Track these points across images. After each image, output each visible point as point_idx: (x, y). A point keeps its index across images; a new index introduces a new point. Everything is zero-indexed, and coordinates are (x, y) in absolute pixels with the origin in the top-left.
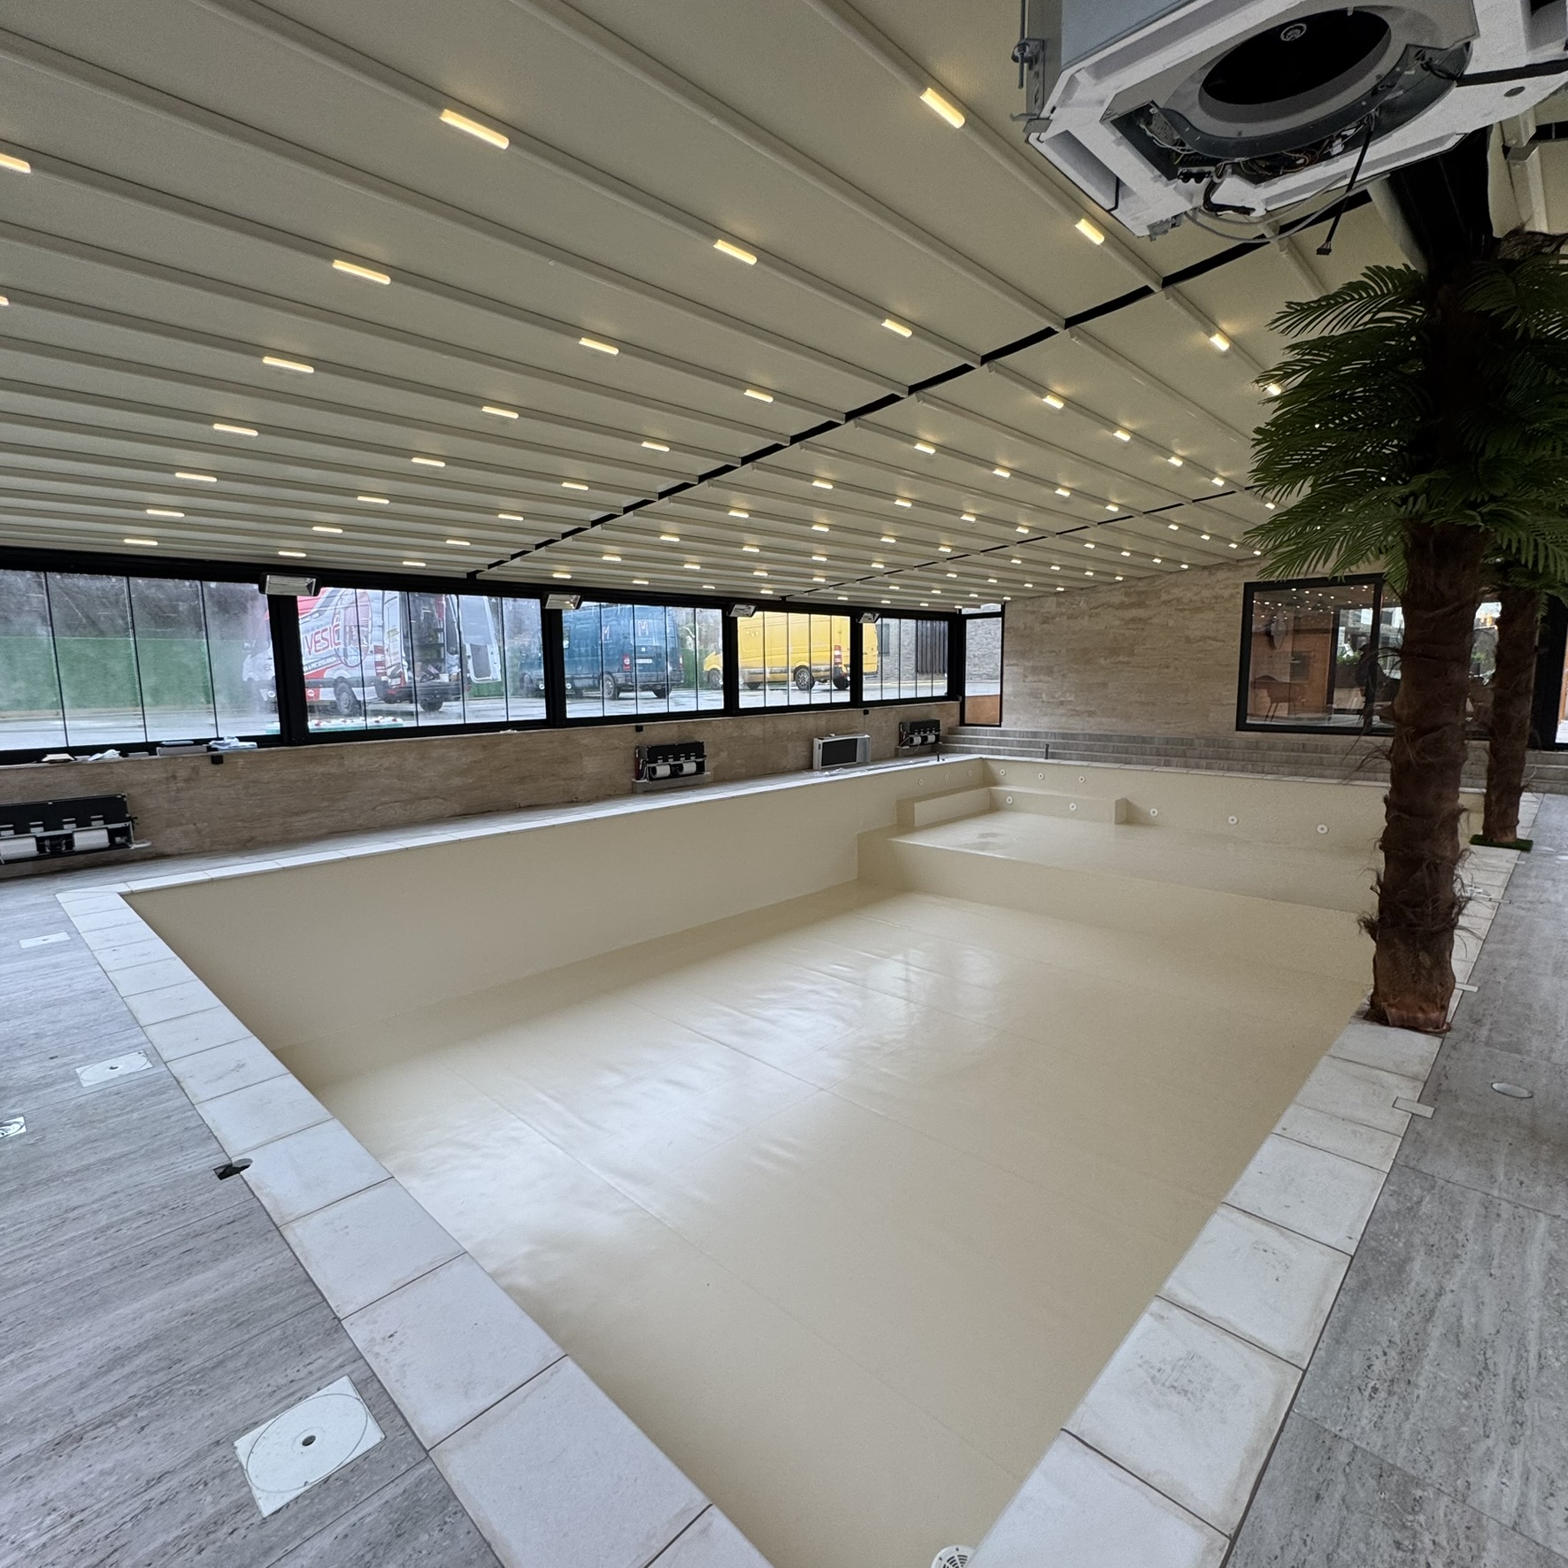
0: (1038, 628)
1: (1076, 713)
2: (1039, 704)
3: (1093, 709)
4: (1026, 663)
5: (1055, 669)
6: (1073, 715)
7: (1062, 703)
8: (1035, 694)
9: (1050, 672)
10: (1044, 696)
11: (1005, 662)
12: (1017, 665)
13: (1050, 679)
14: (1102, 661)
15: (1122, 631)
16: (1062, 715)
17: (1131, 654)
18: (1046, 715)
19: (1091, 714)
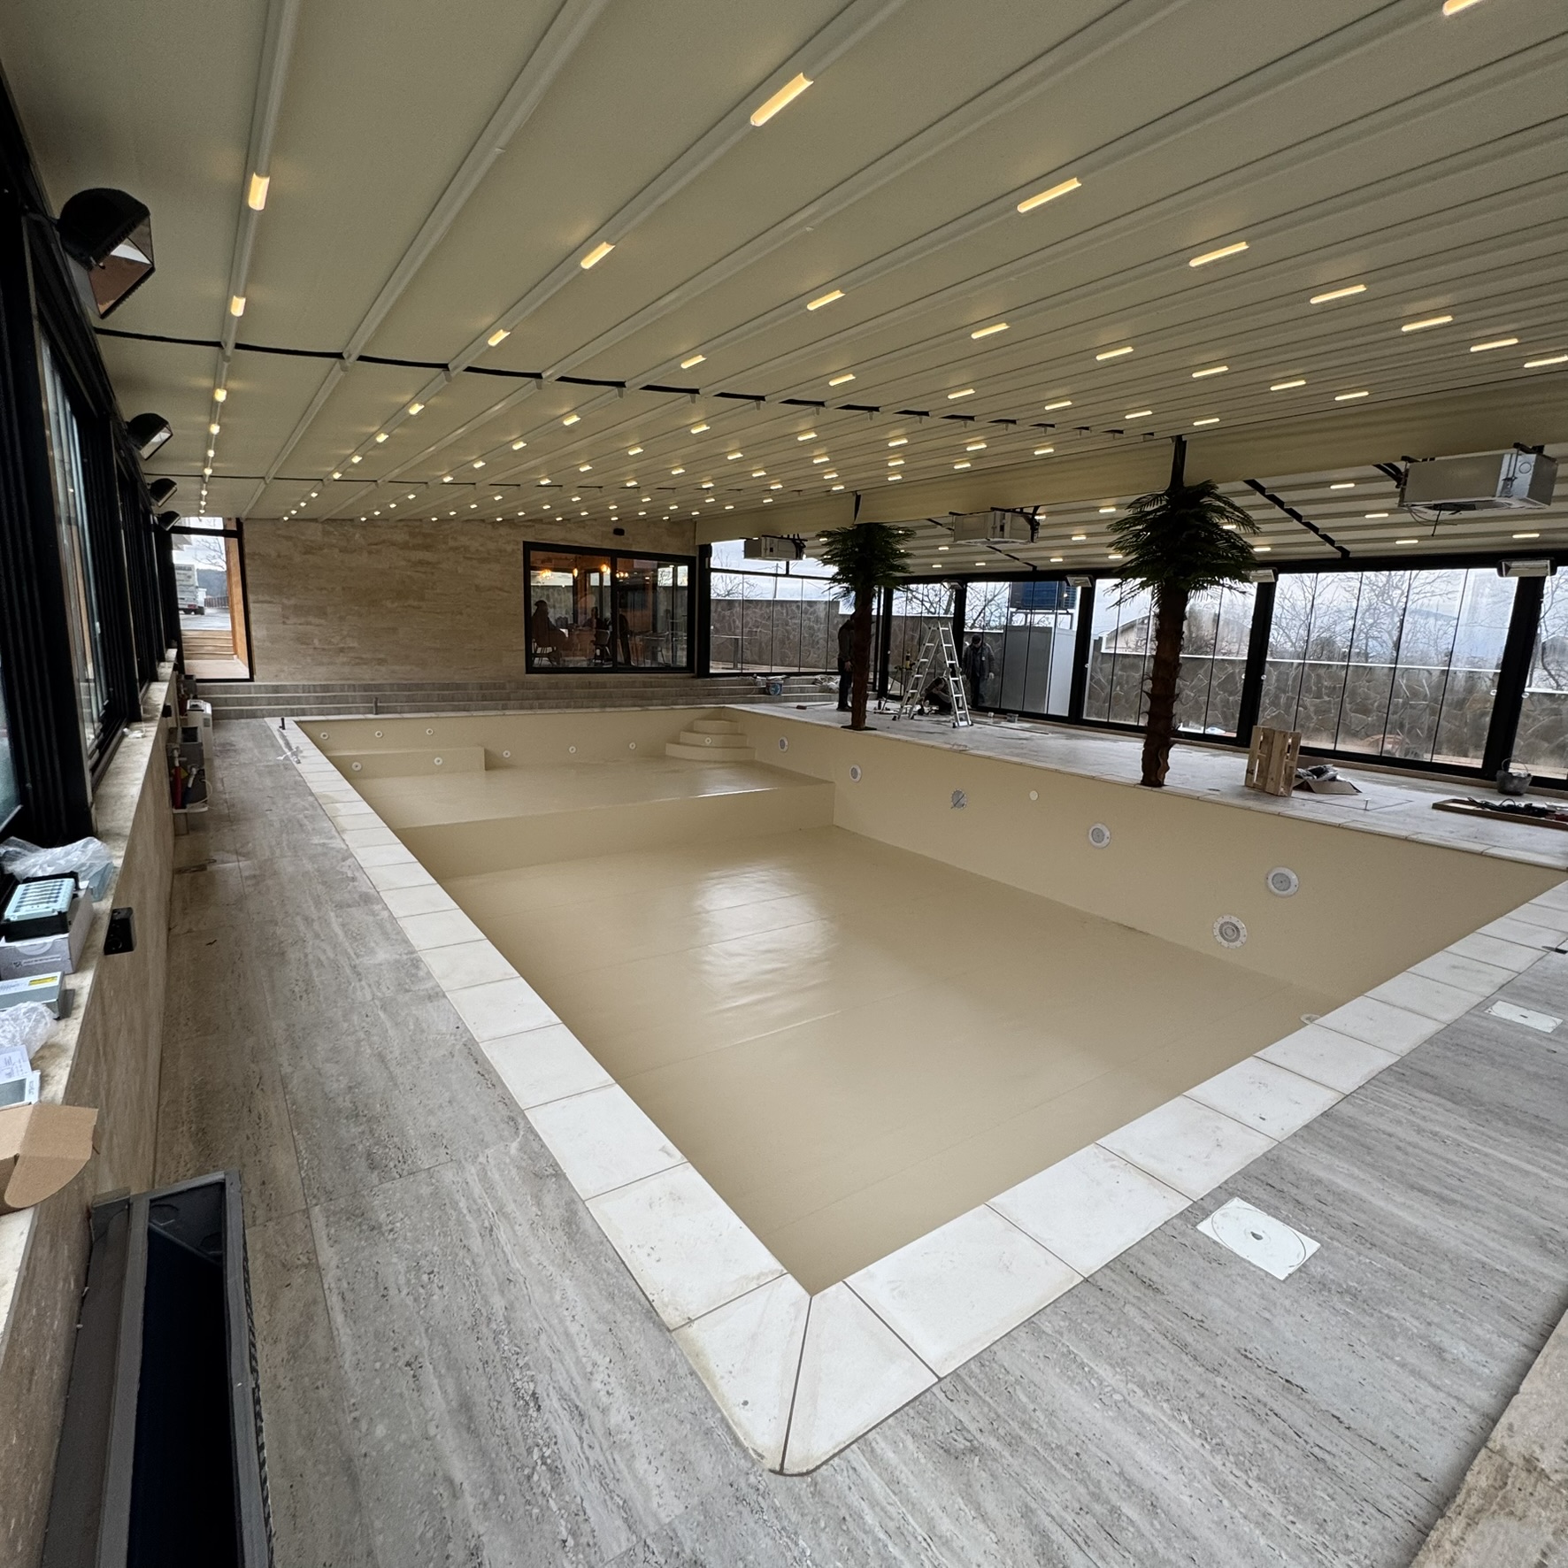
0: (298, 559)
1: (361, 661)
2: (311, 651)
3: (382, 656)
4: (285, 601)
5: (329, 610)
6: (357, 664)
7: (342, 650)
8: (302, 639)
9: (322, 612)
10: (316, 641)
11: (251, 597)
12: (270, 602)
13: (323, 621)
14: (388, 604)
15: (409, 573)
16: (343, 664)
17: (422, 599)
18: (321, 664)
19: (381, 662)
